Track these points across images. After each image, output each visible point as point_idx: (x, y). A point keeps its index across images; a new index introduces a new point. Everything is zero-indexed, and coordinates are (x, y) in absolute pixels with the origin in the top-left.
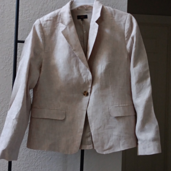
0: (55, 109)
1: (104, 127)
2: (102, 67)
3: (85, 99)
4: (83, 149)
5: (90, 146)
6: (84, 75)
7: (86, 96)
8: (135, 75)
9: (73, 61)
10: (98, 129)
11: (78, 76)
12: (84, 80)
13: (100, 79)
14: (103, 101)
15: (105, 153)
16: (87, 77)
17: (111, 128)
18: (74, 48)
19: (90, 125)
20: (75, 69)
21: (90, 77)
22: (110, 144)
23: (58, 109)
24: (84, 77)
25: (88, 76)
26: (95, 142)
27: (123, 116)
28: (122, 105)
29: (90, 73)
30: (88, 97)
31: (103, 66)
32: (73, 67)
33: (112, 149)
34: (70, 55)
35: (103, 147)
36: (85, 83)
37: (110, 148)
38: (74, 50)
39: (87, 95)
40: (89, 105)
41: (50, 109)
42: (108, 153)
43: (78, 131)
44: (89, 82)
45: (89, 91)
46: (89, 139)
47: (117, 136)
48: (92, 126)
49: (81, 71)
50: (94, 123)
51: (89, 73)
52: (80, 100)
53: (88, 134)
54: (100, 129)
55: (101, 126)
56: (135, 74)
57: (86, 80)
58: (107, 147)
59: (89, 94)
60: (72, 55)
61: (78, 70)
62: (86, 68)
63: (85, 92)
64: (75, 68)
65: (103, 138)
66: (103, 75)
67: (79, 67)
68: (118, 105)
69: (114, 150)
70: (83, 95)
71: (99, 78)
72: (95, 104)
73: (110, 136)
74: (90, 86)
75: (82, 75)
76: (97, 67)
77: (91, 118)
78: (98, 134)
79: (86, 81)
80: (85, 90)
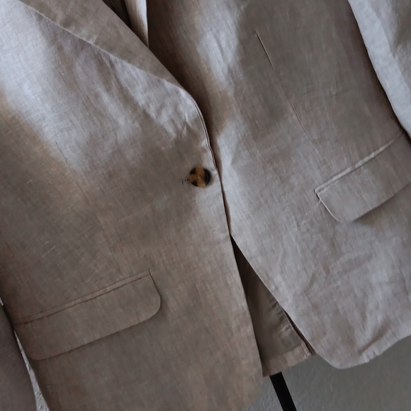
0: (108, 289)
1: (328, 272)
2: (224, 43)
3: (207, 197)
4: (275, 372)
5: (297, 351)
6: (159, 111)
7: (203, 187)
8: (379, 15)
9: (84, 70)
10: (306, 291)
11: (137, 124)
12: (170, 130)
13: (236, 95)
14: (284, 181)
15: (365, 359)
16: (177, 113)
17: (356, 264)
18: (60, 16)
19: (271, 288)
20: (110, 104)
21: (188, 106)
22: (374, 320)
23: (118, 285)
24: (164, 119)
25: (181, 108)
26: (312, 340)
27: (387, 202)
28: (366, 159)
29: (183, 93)
30: (214, 188)
31: (222, 36)
32: (97, 96)
33: (389, 333)
34: (60, 49)
35: (350, 341)
36: (178, 142)
37: (379, 335)
38: (67, 24)
39: (207, 178)
40: (232, 214)
41: (88, 297)
42: (378, 353)
43: (234, 325)
44: (195, 128)
45: (209, 164)
46: (285, 331)
47: (391, 282)
48: (277, 288)
49: (140, 98)
50: (282, 273)
51: (177, 92)
52: (185, 210)
53: (273, 316)
54: (315, 286)
55: (313, 275)
56: (377, 10)
57: (180, 126)
58: (364, 336)
59: (215, 173)
60: (68, 48)
61: (127, 99)
62: (155, 77)
63: (193, 172)
64: (105, 98)
65: (336, 312)
66: (241, 76)
67: (124, 84)
68: (348, 170)
69: (394, 334)
70: (192, 186)
71: (230, 93)
72: (257, 205)
73: (365, 295)
74: (205, 142)
75: (152, 112)
76: (199, 50)
77: (260, 259)
78: (315, 307)
79: (178, 132)
80: (189, 166)
